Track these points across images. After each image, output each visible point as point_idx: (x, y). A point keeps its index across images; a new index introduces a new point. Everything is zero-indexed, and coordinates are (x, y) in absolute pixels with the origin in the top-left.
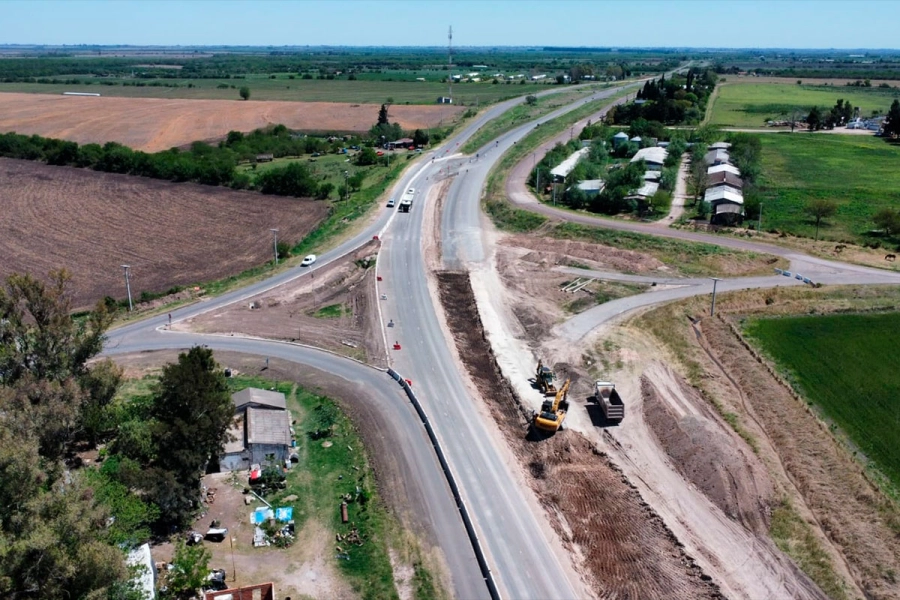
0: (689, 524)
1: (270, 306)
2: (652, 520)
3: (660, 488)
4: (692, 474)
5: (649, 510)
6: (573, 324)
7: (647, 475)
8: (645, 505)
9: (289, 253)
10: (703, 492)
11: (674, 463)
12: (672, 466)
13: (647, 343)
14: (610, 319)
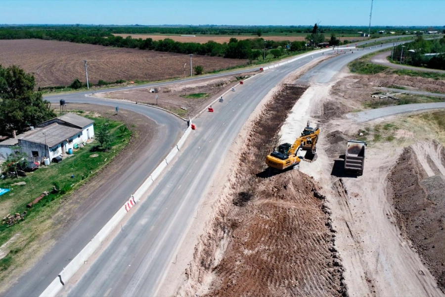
0: (377, 284)
1: (164, 92)
2: (332, 270)
3: (365, 238)
4: (413, 230)
5: (335, 257)
6: (366, 113)
7: (357, 223)
8: (333, 250)
9: (203, 73)
10: (419, 252)
11: (398, 217)
12: (393, 219)
13: (427, 128)
14: (402, 113)
